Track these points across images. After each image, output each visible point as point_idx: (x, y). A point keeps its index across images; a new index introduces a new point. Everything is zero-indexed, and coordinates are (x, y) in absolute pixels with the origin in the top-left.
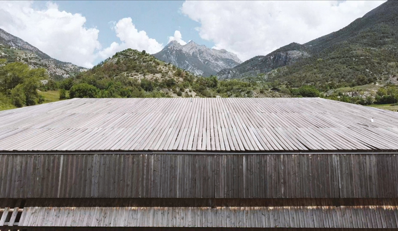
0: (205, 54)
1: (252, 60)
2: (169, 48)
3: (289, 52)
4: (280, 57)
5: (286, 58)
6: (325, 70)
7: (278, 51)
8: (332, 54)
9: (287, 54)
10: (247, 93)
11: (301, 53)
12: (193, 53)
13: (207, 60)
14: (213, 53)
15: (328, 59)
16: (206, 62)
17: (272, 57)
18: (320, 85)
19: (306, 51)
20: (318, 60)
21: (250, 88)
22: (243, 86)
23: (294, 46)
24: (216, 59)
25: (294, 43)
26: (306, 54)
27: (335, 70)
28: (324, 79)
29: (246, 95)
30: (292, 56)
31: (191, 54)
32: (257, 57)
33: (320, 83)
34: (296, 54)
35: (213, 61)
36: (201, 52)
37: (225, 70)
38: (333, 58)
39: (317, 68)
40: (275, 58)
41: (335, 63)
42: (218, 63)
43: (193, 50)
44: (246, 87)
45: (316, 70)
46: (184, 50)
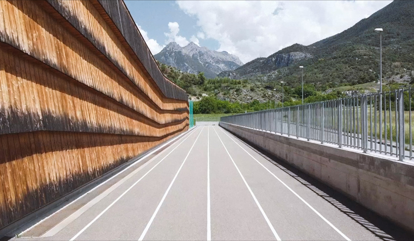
0: (205, 57)
1: (253, 62)
2: (168, 49)
3: (292, 53)
4: (282, 59)
5: (288, 59)
6: (326, 70)
7: (280, 52)
8: (335, 54)
9: (289, 55)
10: (236, 91)
11: (304, 55)
12: (193, 55)
13: (207, 63)
14: (215, 55)
15: (330, 59)
16: (207, 65)
17: (274, 59)
18: (321, 85)
19: (309, 52)
20: (320, 59)
21: (240, 85)
22: (232, 84)
23: (296, 48)
24: (218, 62)
25: (297, 44)
26: (309, 56)
27: (337, 70)
28: (324, 79)
29: (235, 93)
30: (294, 58)
31: (191, 56)
32: (258, 59)
33: (321, 84)
34: (298, 55)
35: (214, 64)
36: (201, 54)
37: (225, 72)
38: (335, 58)
39: (317, 68)
40: (276, 60)
41: (337, 63)
42: (219, 66)
43: (194, 52)
44: (235, 84)
45: (316, 70)
46: (184, 52)
